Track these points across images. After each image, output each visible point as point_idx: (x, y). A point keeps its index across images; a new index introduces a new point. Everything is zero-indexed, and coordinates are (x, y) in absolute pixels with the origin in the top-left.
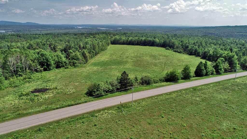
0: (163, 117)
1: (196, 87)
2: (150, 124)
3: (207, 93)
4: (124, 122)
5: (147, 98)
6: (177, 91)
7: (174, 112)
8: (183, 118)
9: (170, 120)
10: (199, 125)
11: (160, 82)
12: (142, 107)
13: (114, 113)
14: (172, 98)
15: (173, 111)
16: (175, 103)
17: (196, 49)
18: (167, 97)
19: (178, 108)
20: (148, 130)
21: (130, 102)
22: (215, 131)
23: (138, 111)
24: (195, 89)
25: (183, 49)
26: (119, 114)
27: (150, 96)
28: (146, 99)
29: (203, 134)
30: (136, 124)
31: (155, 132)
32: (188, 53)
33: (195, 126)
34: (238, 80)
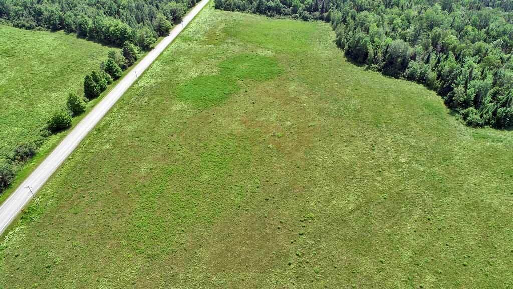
0: (84, 197)
1: (99, 123)
2: (76, 214)
3: (115, 129)
4: (46, 229)
5: (48, 180)
6: (78, 147)
7: (92, 182)
8: (104, 185)
9: (93, 195)
10: (122, 184)
11: (46, 140)
12: (52, 198)
13: (24, 229)
14: (79, 162)
15: (90, 182)
16: (87, 168)
17: (60, 17)
18: (73, 164)
19: (93, 174)
20: (78, 222)
21: (31, 201)
22: (136, 182)
23: (51, 207)
24: (99, 129)
25: (32, 17)
26: (32, 225)
27: (50, 174)
28: (48, 183)
29: (129, 192)
30: (62, 224)
31: (86, 218)
32: (48, 27)
33: (119, 187)
34: (142, 83)
